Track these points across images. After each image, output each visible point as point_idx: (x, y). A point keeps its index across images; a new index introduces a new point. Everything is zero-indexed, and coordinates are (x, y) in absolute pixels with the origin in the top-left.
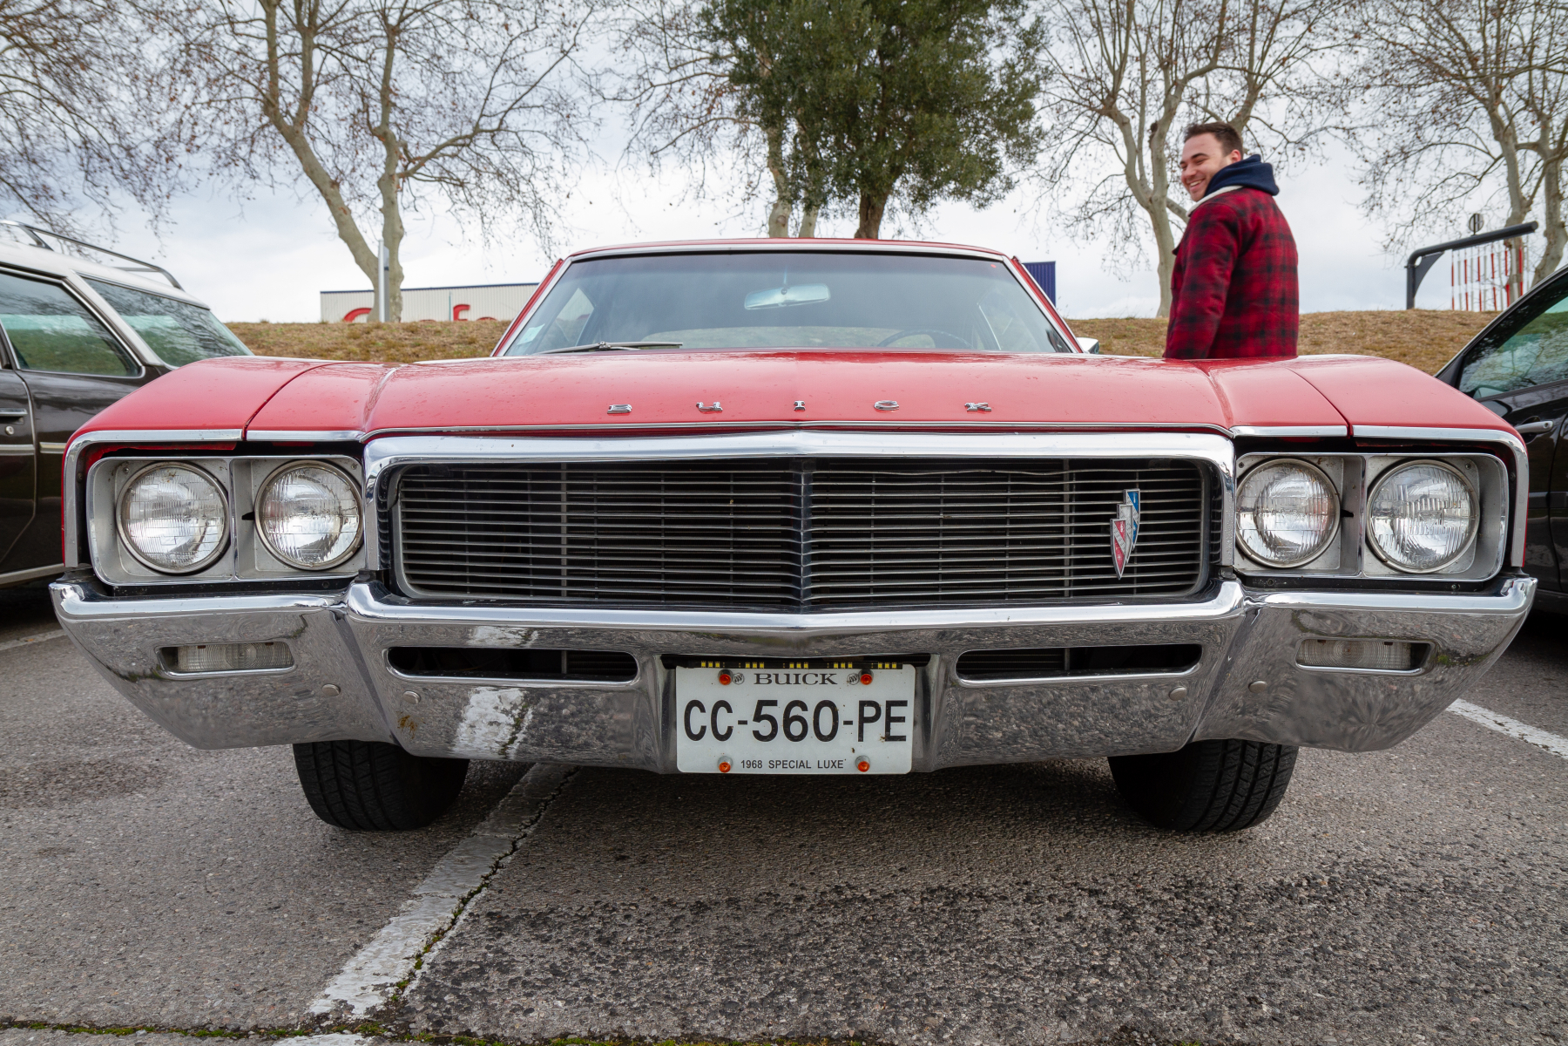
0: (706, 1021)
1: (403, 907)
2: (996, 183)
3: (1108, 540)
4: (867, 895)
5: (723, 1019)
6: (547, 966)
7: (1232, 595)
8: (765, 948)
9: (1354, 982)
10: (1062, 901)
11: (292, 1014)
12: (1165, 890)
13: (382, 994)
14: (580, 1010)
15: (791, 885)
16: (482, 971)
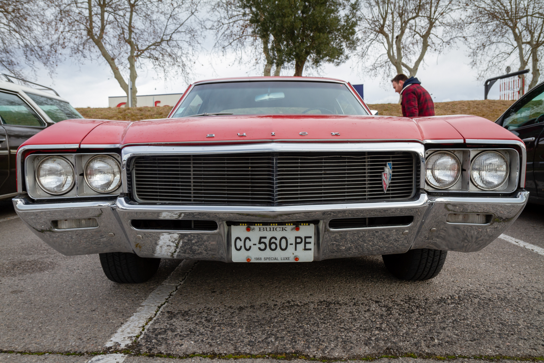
0: (243, 348)
1: (138, 310)
2: (343, 57)
3: (381, 180)
4: (299, 304)
5: (249, 347)
6: (188, 329)
7: (424, 198)
8: (264, 322)
9: (467, 331)
10: (366, 305)
11: (99, 347)
12: (402, 301)
13: (131, 340)
14: (199, 344)
15: (273, 300)
16: (165, 331)
